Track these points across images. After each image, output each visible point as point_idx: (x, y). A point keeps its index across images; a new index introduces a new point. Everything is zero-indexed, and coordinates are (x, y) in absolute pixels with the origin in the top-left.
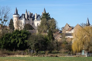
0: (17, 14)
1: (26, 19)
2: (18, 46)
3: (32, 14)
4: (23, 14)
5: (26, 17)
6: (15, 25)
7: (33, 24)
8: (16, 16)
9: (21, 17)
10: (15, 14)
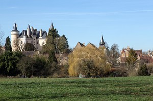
0: (16, 30)
1: (27, 37)
2: (8, 71)
3: (36, 30)
4: (24, 31)
5: (28, 34)
6: (12, 44)
7: (37, 43)
8: (14, 32)
9: (21, 34)
10: (13, 31)
